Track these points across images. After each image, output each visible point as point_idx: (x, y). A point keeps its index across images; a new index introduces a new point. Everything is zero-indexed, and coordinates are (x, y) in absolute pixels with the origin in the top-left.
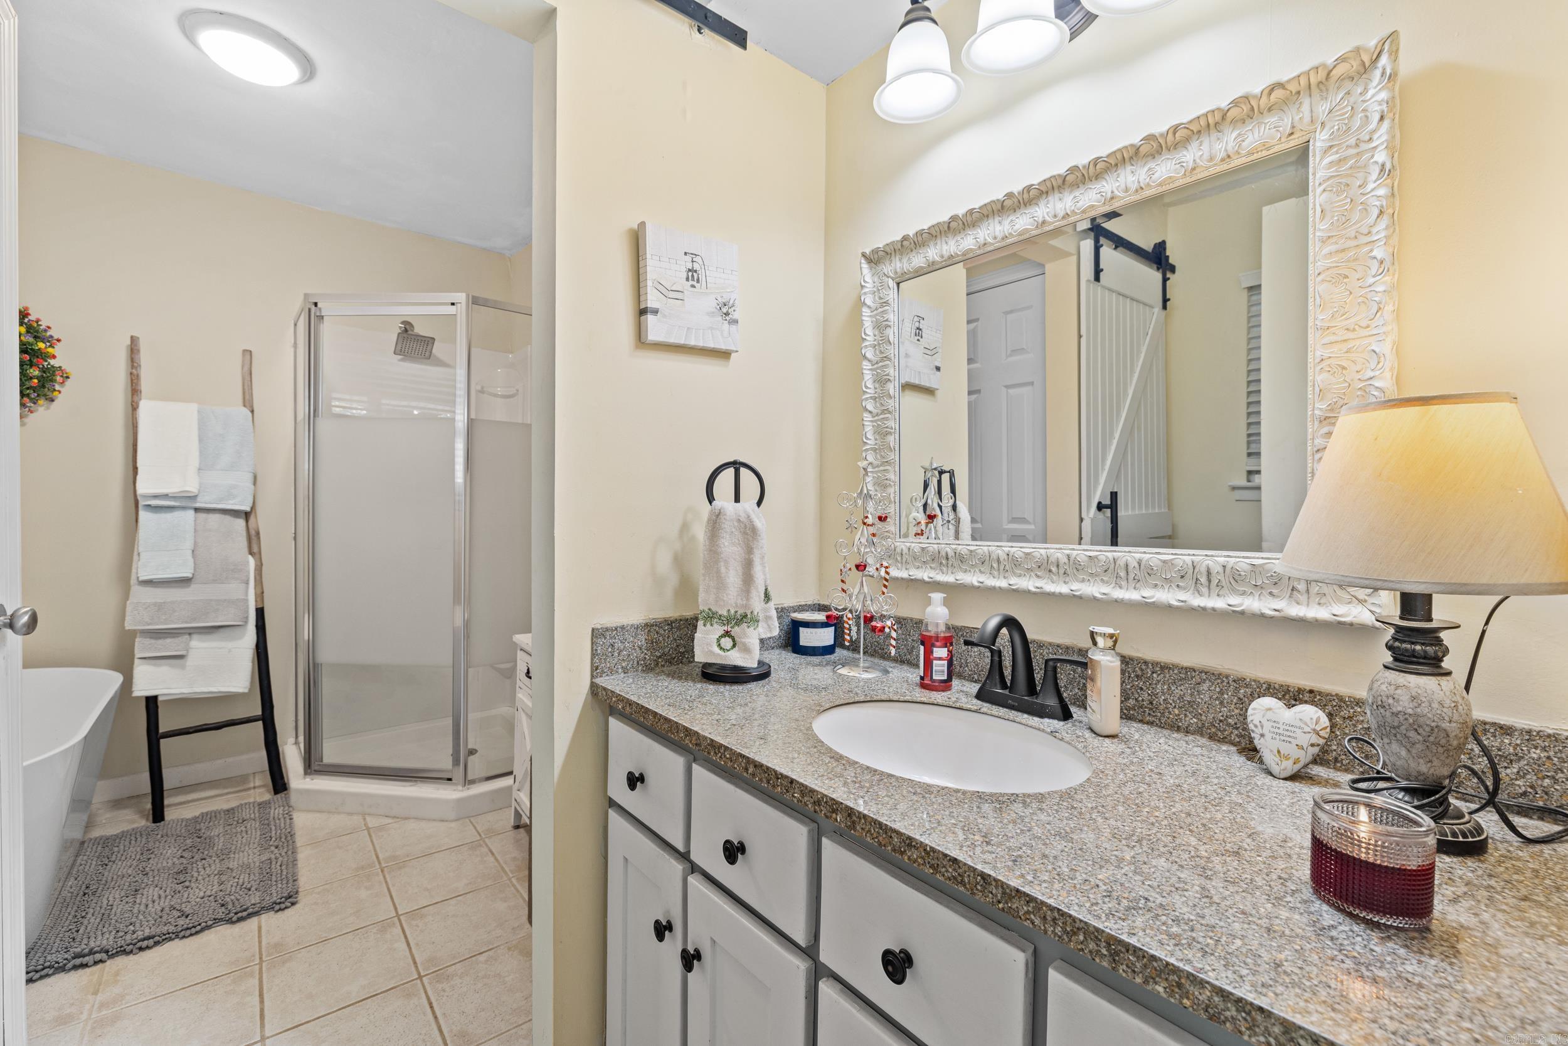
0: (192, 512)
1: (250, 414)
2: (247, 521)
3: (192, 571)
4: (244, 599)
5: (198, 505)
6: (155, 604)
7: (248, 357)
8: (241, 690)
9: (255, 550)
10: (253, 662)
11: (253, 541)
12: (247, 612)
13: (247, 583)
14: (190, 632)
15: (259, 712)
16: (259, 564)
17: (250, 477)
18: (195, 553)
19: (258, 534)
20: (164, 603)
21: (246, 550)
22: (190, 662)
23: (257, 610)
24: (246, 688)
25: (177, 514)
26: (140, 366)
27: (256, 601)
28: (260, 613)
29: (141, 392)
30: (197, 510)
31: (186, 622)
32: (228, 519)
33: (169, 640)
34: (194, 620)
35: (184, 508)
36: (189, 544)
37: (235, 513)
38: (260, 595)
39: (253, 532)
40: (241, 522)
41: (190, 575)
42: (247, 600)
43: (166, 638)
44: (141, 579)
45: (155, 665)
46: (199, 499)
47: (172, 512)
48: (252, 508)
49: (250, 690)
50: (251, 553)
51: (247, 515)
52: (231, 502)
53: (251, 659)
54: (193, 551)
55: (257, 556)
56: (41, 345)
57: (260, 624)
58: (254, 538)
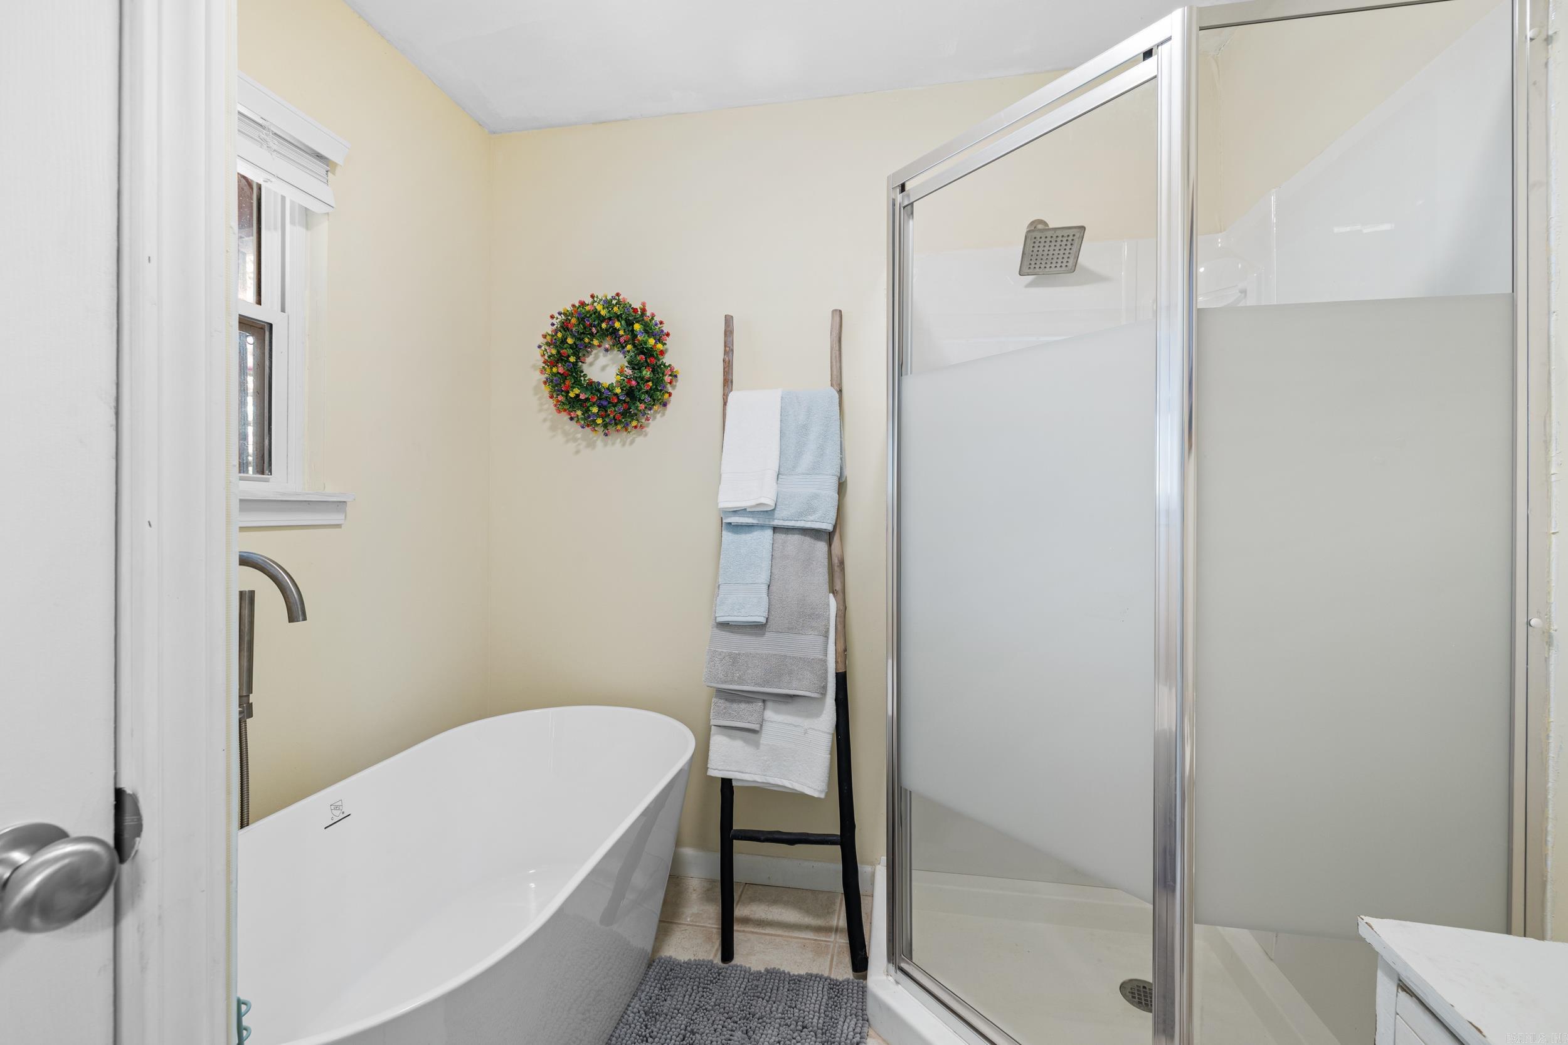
0: (770, 532)
1: (837, 395)
2: (830, 545)
3: (766, 614)
4: (821, 660)
5: (776, 523)
6: (730, 655)
7: (837, 319)
8: (816, 795)
9: (838, 587)
10: (831, 753)
11: (836, 570)
12: (826, 679)
13: (826, 636)
14: (765, 698)
15: (837, 831)
16: (842, 608)
17: (833, 483)
18: (770, 588)
19: (842, 563)
20: (739, 654)
21: (826, 587)
22: (765, 739)
23: (837, 674)
24: (821, 792)
25: (756, 534)
26: (732, 350)
27: (836, 662)
28: (842, 680)
29: (732, 382)
30: (776, 529)
31: (760, 685)
32: (808, 540)
33: (743, 706)
34: (766, 683)
35: (762, 527)
36: (764, 577)
37: (815, 533)
38: (844, 653)
39: (836, 561)
40: (822, 546)
41: (763, 620)
42: (825, 661)
43: (740, 702)
44: (719, 620)
45: (730, 736)
46: (777, 514)
47: (750, 532)
48: (835, 527)
49: (827, 794)
50: (833, 591)
51: (828, 536)
52: (811, 518)
53: (829, 748)
54: (769, 586)
55: (840, 595)
56: (652, 341)
57: (840, 697)
58: (836, 569)
